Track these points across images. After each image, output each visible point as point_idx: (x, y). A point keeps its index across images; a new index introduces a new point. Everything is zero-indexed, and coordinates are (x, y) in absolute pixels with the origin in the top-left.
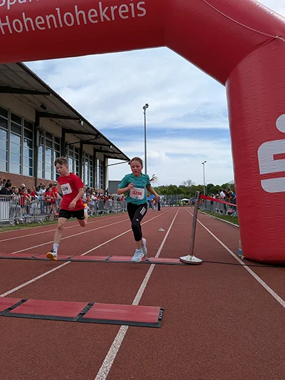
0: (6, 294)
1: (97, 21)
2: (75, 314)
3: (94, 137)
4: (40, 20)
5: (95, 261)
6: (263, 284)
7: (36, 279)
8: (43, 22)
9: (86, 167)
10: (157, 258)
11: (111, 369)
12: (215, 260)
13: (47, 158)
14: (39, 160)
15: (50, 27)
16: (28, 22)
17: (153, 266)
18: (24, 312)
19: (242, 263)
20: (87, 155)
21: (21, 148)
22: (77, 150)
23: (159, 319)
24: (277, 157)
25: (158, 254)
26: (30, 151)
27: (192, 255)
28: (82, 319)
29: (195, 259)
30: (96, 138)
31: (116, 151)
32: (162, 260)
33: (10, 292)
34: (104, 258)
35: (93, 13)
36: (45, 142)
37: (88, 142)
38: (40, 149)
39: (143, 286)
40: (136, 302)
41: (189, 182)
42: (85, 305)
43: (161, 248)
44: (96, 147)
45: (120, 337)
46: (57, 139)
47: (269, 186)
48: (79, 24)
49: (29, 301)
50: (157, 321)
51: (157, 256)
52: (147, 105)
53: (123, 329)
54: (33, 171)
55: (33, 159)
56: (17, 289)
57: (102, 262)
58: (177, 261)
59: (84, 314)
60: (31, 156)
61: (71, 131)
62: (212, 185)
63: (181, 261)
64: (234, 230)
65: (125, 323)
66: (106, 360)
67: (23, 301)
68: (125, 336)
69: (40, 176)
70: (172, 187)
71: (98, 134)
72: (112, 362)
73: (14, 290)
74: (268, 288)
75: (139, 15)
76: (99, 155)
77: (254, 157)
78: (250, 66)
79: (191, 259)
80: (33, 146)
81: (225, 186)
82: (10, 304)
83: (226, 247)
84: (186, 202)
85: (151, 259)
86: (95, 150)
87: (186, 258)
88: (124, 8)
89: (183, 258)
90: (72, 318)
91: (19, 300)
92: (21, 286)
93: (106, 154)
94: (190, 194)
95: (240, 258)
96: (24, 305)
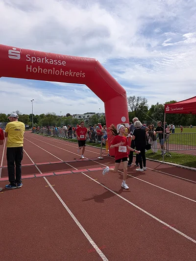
4: (45, 70)
15: (49, 73)
48: (61, 75)
75: (82, 77)
88: (78, 74)
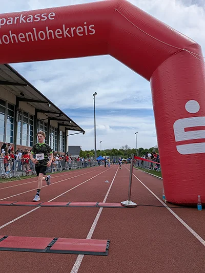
1: (61, 37)
2: (44, 247)
3: (58, 115)
5: (58, 206)
6: (181, 220)
7: (15, 220)
8: (24, 37)
9: (52, 136)
10: (104, 203)
12: (146, 204)
13: (24, 130)
14: (18, 131)
15: (28, 41)
16: (14, 37)
17: (101, 209)
18: (5, 246)
19: (166, 205)
20: (53, 128)
21: (5, 123)
22: (45, 124)
23: (107, 249)
24: (187, 130)
25: (105, 200)
26: (12, 125)
27: (130, 200)
28: (49, 250)
29: (132, 204)
30: (60, 116)
31: (74, 125)
32: (108, 204)
34: (65, 204)
35: (58, 32)
36: (23, 119)
37: (54, 119)
38: (19, 123)
39: (95, 224)
40: (89, 236)
41: (126, 146)
42: (51, 239)
43: (107, 196)
44: (60, 122)
45: (78, 264)
46: (31, 117)
47: (182, 150)
48: (49, 38)
49: (9, 238)
50: (105, 250)
51: (104, 202)
52: (96, 93)
53: (80, 258)
54: (14, 139)
55: (13, 131)
56: (0, 228)
57: (64, 206)
58: (119, 205)
59: (51, 247)
60: (12, 128)
61: (41, 111)
62: (142, 149)
63: (122, 204)
64: (159, 181)
65: (81, 253)
67: (5, 237)
68: (81, 263)
69: (18, 143)
70: (114, 150)
71: (61, 113)
74: (184, 224)
75: (90, 34)
76: (62, 128)
77: (171, 130)
78: (166, 68)
79: (129, 203)
80: (14, 122)
81: (151, 149)
84: (125, 161)
85: (100, 204)
86: (59, 125)
87: (126, 203)
88: (80, 29)
89: (123, 203)
90: (42, 250)
91: (1, 237)
92: (3, 226)
93: (67, 127)
94: (127, 155)
95: (164, 201)
96: (7, 241)
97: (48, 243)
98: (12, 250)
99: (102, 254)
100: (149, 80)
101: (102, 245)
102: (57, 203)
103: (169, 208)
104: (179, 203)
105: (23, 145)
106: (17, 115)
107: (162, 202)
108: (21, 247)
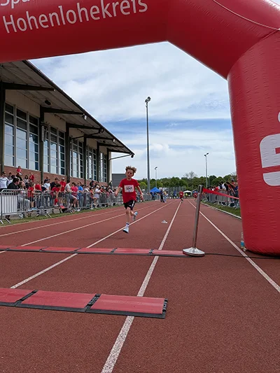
0: (17, 286)
2: (83, 306)
5: (100, 254)
6: (265, 275)
7: (45, 270)
10: (160, 250)
11: (118, 358)
12: (218, 253)
13: (52, 152)
17: (157, 258)
18: (34, 303)
19: (245, 255)
20: (91, 149)
22: (80, 144)
23: (164, 310)
25: (162, 246)
26: (36, 146)
27: (195, 247)
28: (90, 309)
29: (198, 252)
32: (165, 252)
33: (20, 284)
34: (109, 250)
36: (50, 137)
38: (45, 144)
39: (148, 277)
40: (141, 293)
41: (192, 174)
42: (92, 296)
43: (164, 240)
45: (126, 328)
46: (61, 134)
47: (271, 179)
49: (39, 292)
50: (161, 312)
51: (160, 248)
53: (130, 319)
56: (27, 280)
57: (107, 254)
58: (180, 253)
59: (91, 305)
61: (74, 126)
63: (184, 253)
64: (236, 221)
65: (131, 314)
66: (113, 349)
67: (34, 292)
68: (131, 326)
70: (174, 179)
72: (119, 351)
73: (24, 282)
74: (270, 280)
77: (256, 151)
78: (252, 60)
79: (194, 251)
81: (227, 178)
82: (20, 295)
83: (228, 239)
84: (189, 194)
85: (155, 251)
87: (189, 251)
89: (186, 250)
90: (81, 309)
91: (29, 292)
92: (31, 278)
94: (193, 187)
95: (242, 249)
96: (34, 296)
97: (88, 301)
98: (43, 308)
99: (158, 316)
100: (226, 78)
101: (157, 305)
102: (99, 249)
103: (249, 259)
104: (264, 252)
105: (51, 172)
106: (43, 131)
107: (239, 250)
108: (54, 304)
